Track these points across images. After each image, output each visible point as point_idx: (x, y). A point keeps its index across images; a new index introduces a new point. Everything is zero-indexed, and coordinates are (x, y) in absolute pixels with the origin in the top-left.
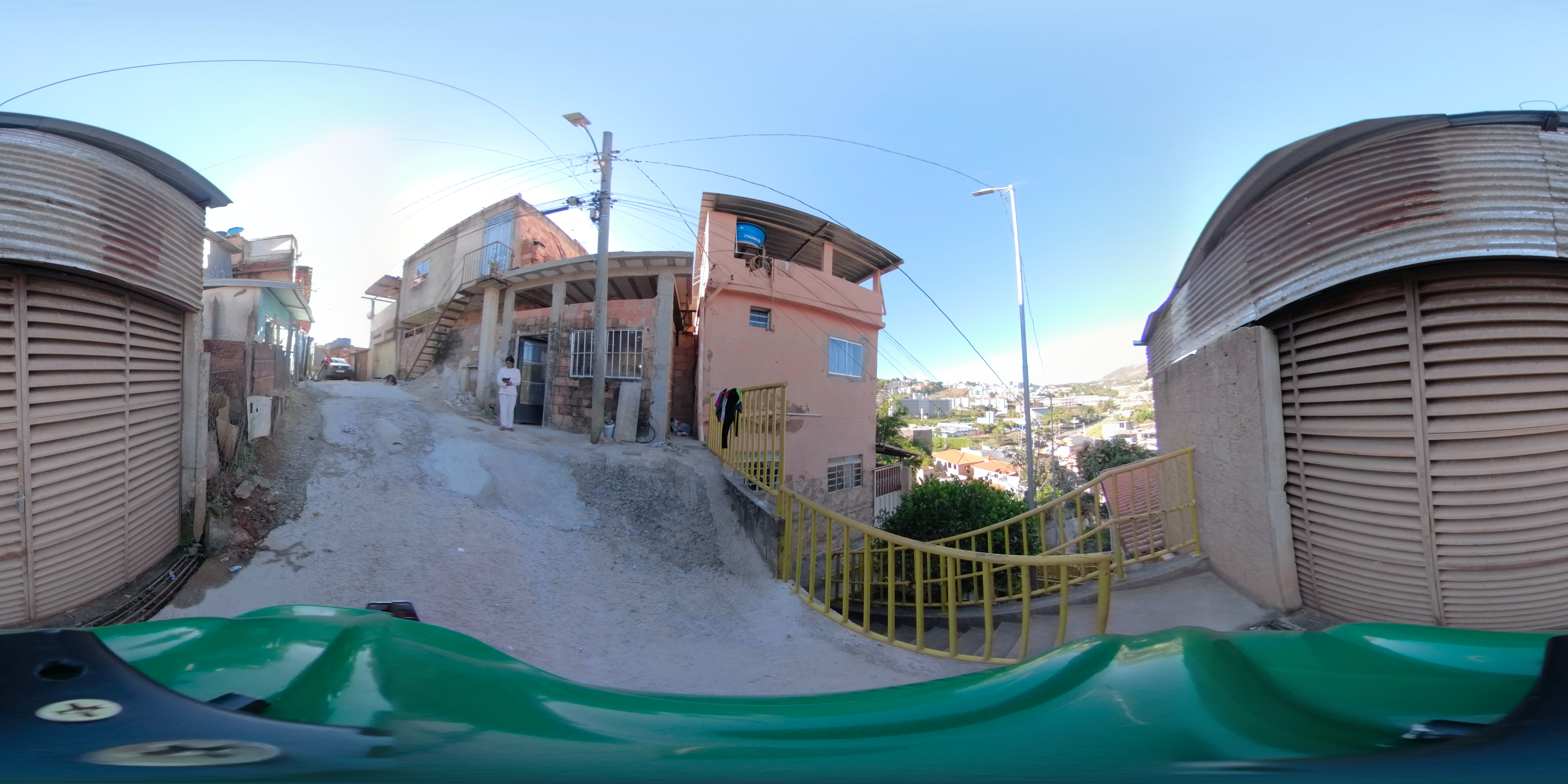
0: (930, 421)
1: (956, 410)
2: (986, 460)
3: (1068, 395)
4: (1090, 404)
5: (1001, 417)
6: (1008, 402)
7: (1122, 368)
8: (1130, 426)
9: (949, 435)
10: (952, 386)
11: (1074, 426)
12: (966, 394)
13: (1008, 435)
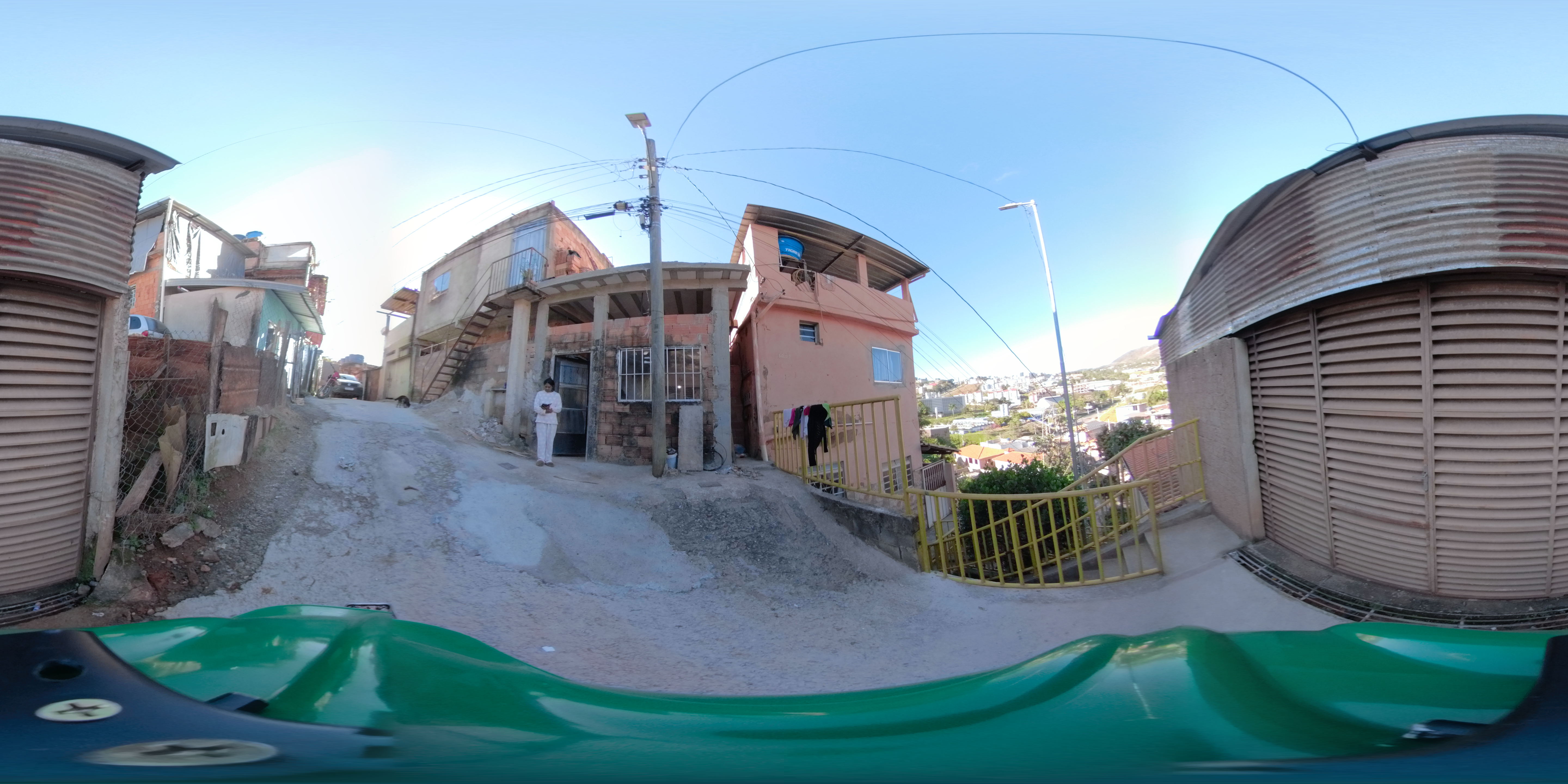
0: (945, 419)
1: (970, 406)
2: (1006, 453)
3: (1079, 381)
4: (1102, 389)
5: (1015, 408)
6: (1021, 393)
7: (1132, 351)
8: (1143, 408)
9: (966, 431)
10: (963, 383)
11: (1088, 412)
12: (978, 388)
13: (1023, 426)
